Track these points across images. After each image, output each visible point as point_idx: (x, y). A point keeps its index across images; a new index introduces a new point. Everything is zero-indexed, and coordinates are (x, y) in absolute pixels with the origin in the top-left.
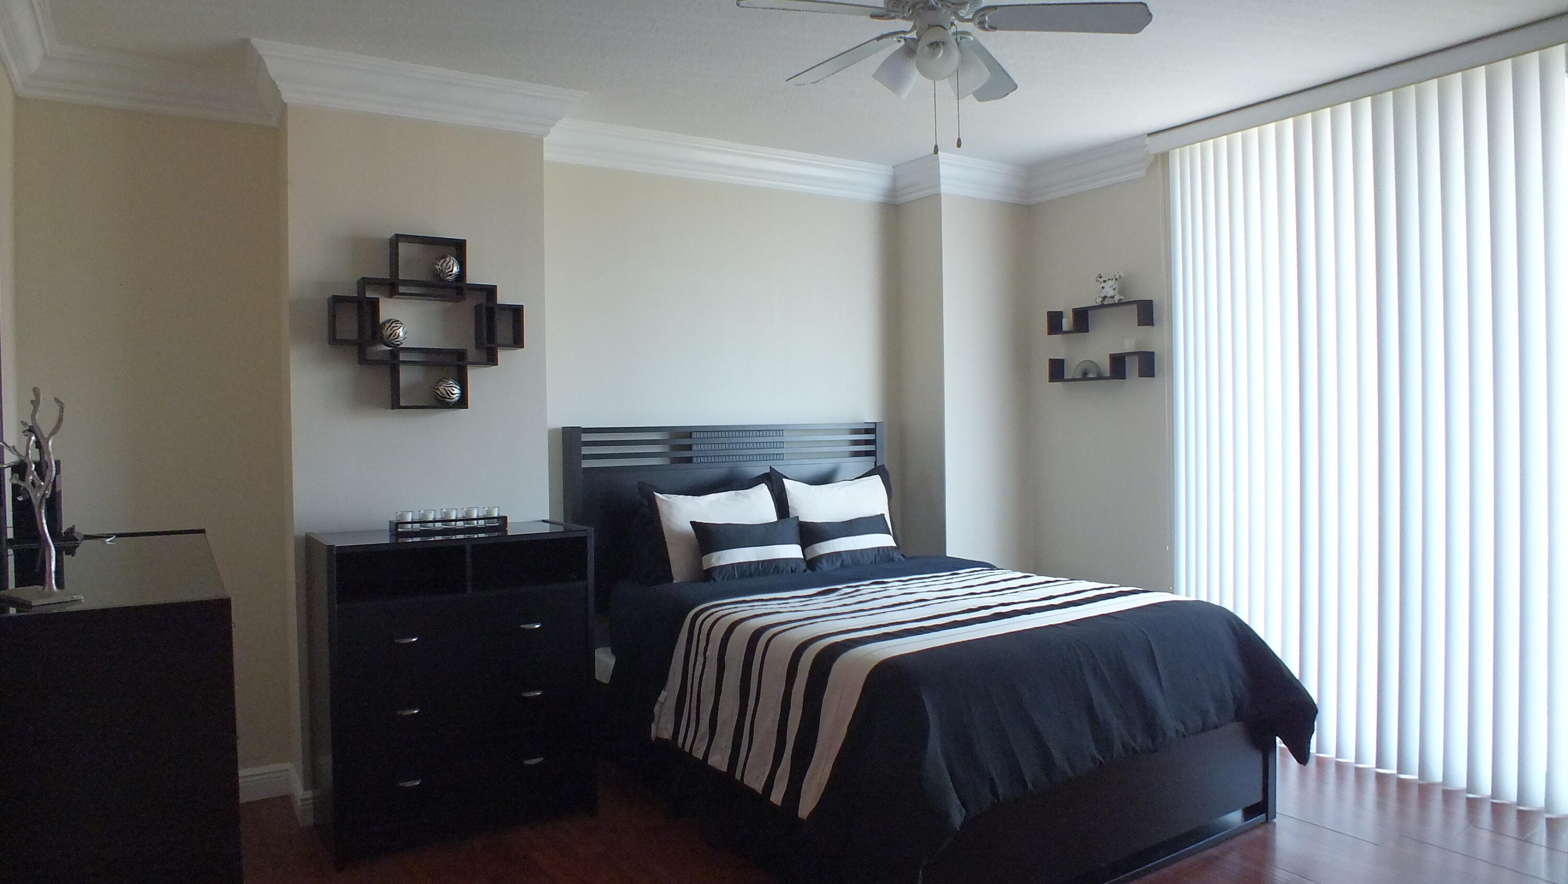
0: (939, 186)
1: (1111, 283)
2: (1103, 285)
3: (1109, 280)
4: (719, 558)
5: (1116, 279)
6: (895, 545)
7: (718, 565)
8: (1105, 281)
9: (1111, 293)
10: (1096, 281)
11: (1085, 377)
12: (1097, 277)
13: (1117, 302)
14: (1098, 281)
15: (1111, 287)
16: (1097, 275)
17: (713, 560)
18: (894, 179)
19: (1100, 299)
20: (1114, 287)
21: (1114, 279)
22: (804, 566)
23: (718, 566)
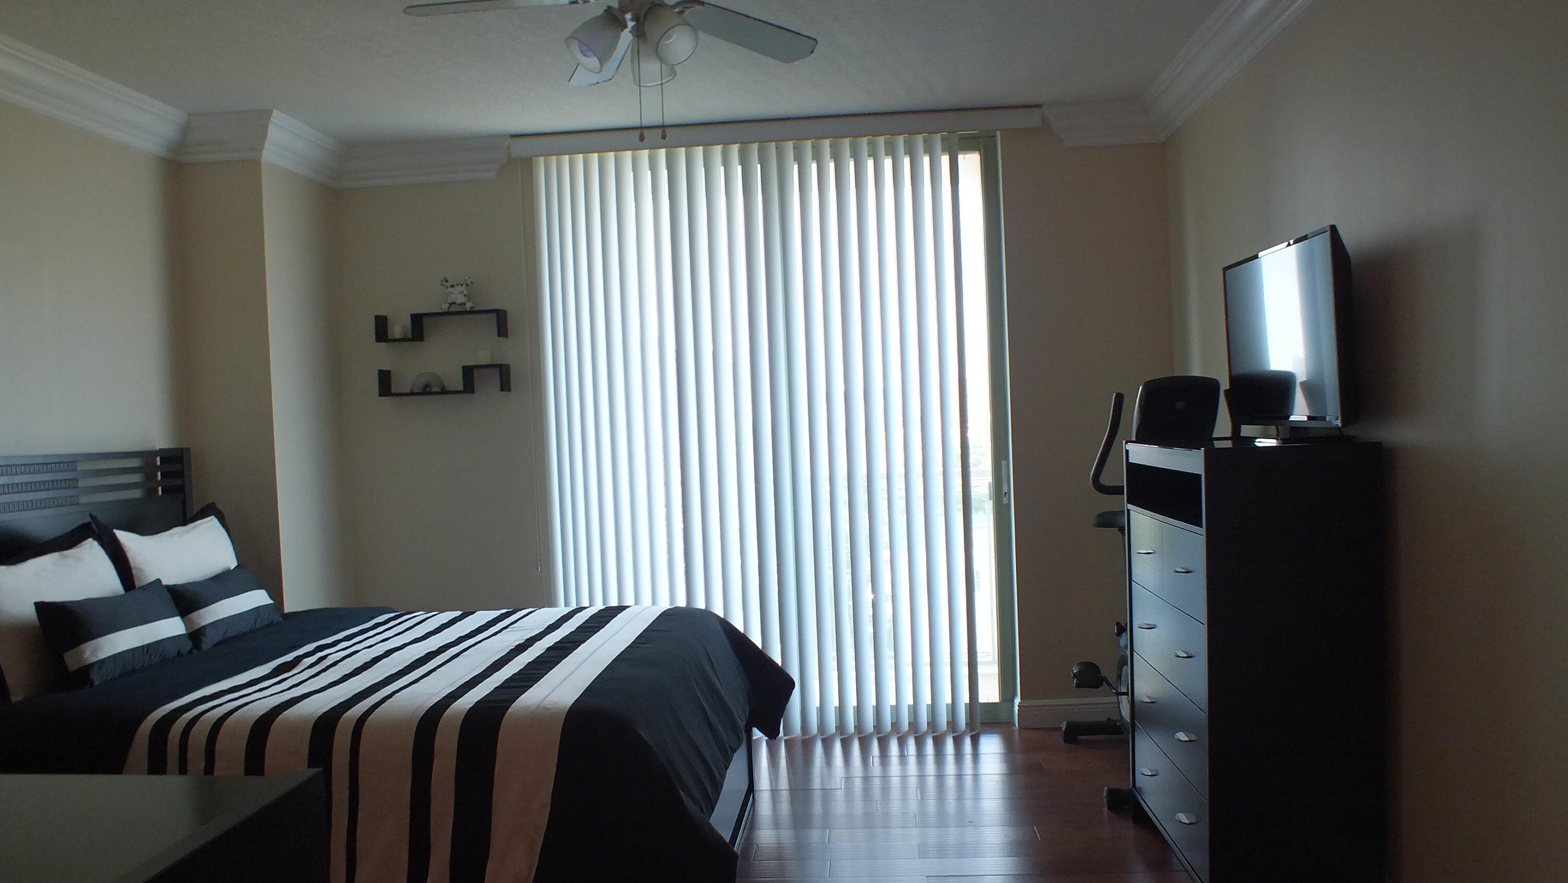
0: (262, 150)
1: (460, 288)
2: (450, 289)
3: (458, 285)
4: (95, 651)
5: (467, 285)
6: (271, 602)
7: (96, 660)
8: (452, 286)
9: (461, 299)
10: (441, 284)
11: (426, 391)
12: (442, 281)
13: (469, 310)
14: (444, 285)
15: (460, 293)
16: (442, 278)
17: (87, 654)
18: (185, 130)
19: (447, 306)
20: (465, 293)
21: (465, 285)
22: (189, 645)
23: (96, 662)
